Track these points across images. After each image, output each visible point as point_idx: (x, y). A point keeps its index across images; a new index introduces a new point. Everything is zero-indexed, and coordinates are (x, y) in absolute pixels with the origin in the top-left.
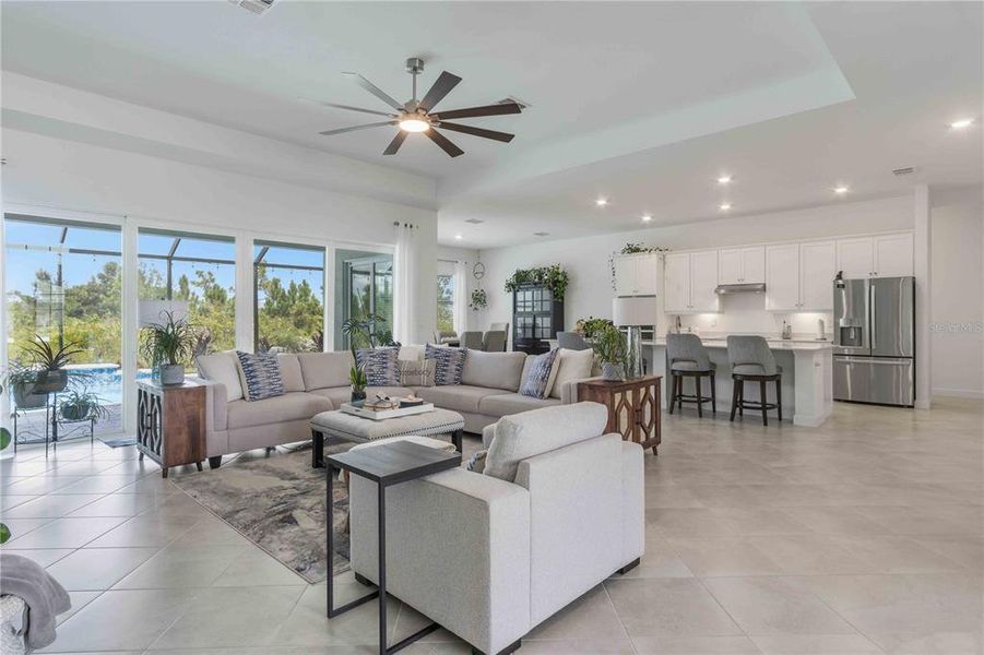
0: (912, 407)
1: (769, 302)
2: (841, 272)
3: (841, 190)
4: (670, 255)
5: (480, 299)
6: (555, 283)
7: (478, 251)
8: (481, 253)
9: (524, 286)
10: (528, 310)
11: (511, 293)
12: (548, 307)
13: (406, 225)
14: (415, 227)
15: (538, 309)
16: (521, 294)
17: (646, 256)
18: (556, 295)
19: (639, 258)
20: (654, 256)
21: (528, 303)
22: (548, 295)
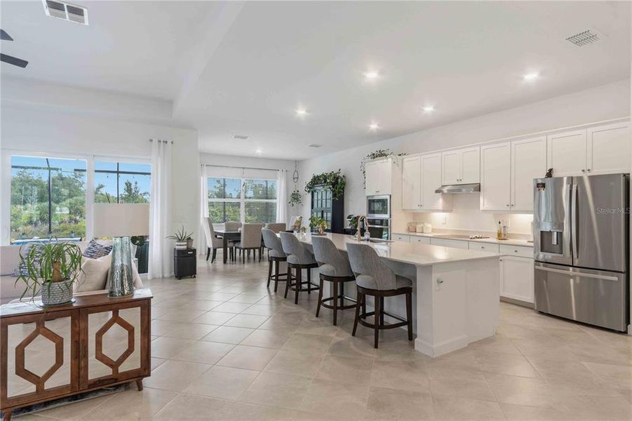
0: (625, 333)
1: (484, 203)
2: (551, 170)
3: (531, 77)
4: (406, 159)
5: (295, 198)
6: (334, 185)
7: (296, 161)
8: (297, 163)
9: (318, 188)
10: (320, 206)
11: (310, 193)
12: (329, 204)
13: (160, 141)
14: (169, 142)
15: (324, 206)
16: (315, 194)
17: (385, 160)
18: (334, 195)
19: (379, 162)
20: (390, 160)
21: (320, 202)
22: (330, 195)
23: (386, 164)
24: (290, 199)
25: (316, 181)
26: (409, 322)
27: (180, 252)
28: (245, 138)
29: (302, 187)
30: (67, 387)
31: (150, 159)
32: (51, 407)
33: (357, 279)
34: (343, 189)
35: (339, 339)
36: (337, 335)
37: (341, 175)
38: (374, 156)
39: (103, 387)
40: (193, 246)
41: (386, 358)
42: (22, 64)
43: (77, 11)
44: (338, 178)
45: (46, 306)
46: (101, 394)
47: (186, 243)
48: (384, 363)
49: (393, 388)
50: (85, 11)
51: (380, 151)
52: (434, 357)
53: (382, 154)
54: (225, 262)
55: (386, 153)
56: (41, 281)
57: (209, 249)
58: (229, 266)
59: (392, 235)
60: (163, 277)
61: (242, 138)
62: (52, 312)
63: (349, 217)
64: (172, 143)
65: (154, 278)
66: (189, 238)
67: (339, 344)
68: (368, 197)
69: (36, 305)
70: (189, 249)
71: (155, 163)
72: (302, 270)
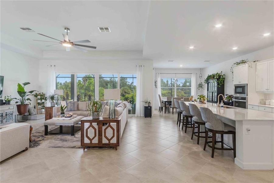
4: (258, 63)
5: (200, 86)
6: (218, 79)
7: (201, 69)
8: (202, 70)
9: (210, 81)
10: (211, 90)
11: (207, 84)
12: (216, 89)
13: (139, 66)
14: (143, 66)
15: (213, 90)
16: (209, 84)
17: (244, 65)
18: (218, 84)
19: (241, 66)
20: (247, 65)
21: (211, 88)
22: (216, 84)
23: (244, 68)
24: (198, 86)
25: (210, 77)
26: (234, 149)
27: (145, 107)
28: (173, 61)
29: (203, 81)
30: (97, 143)
31: (136, 73)
32: (94, 148)
33: (206, 124)
34: (224, 81)
35: (196, 150)
36: (196, 149)
37: (222, 74)
38: (238, 64)
39: (106, 146)
40: (151, 105)
41: (215, 163)
42: (95, 48)
43: (107, 29)
44: (220, 76)
45: (93, 119)
46: (106, 148)
47: (148, 104)
48: (212, 165)
49: (210, 175)
50: (109, 28)
51: (242, 61)
52: (244, 169)
53: (243, 62)
54: (165, 113)
55: (246, 61)
56: (92, 111)
57: (160, 107)
58: (167, 115)
59: (248, 105)
60: (141, 116)
61: (171, 61)
62: (94, 120)
63: (226, 95)
64: (144, 66)
65: (137, 116)
66: (149, 102)
67: (195, 152)
68: (235, 85)
69: (91, 118)
70: (149, 106)
71: (138, 74)
72: (189, 118)
